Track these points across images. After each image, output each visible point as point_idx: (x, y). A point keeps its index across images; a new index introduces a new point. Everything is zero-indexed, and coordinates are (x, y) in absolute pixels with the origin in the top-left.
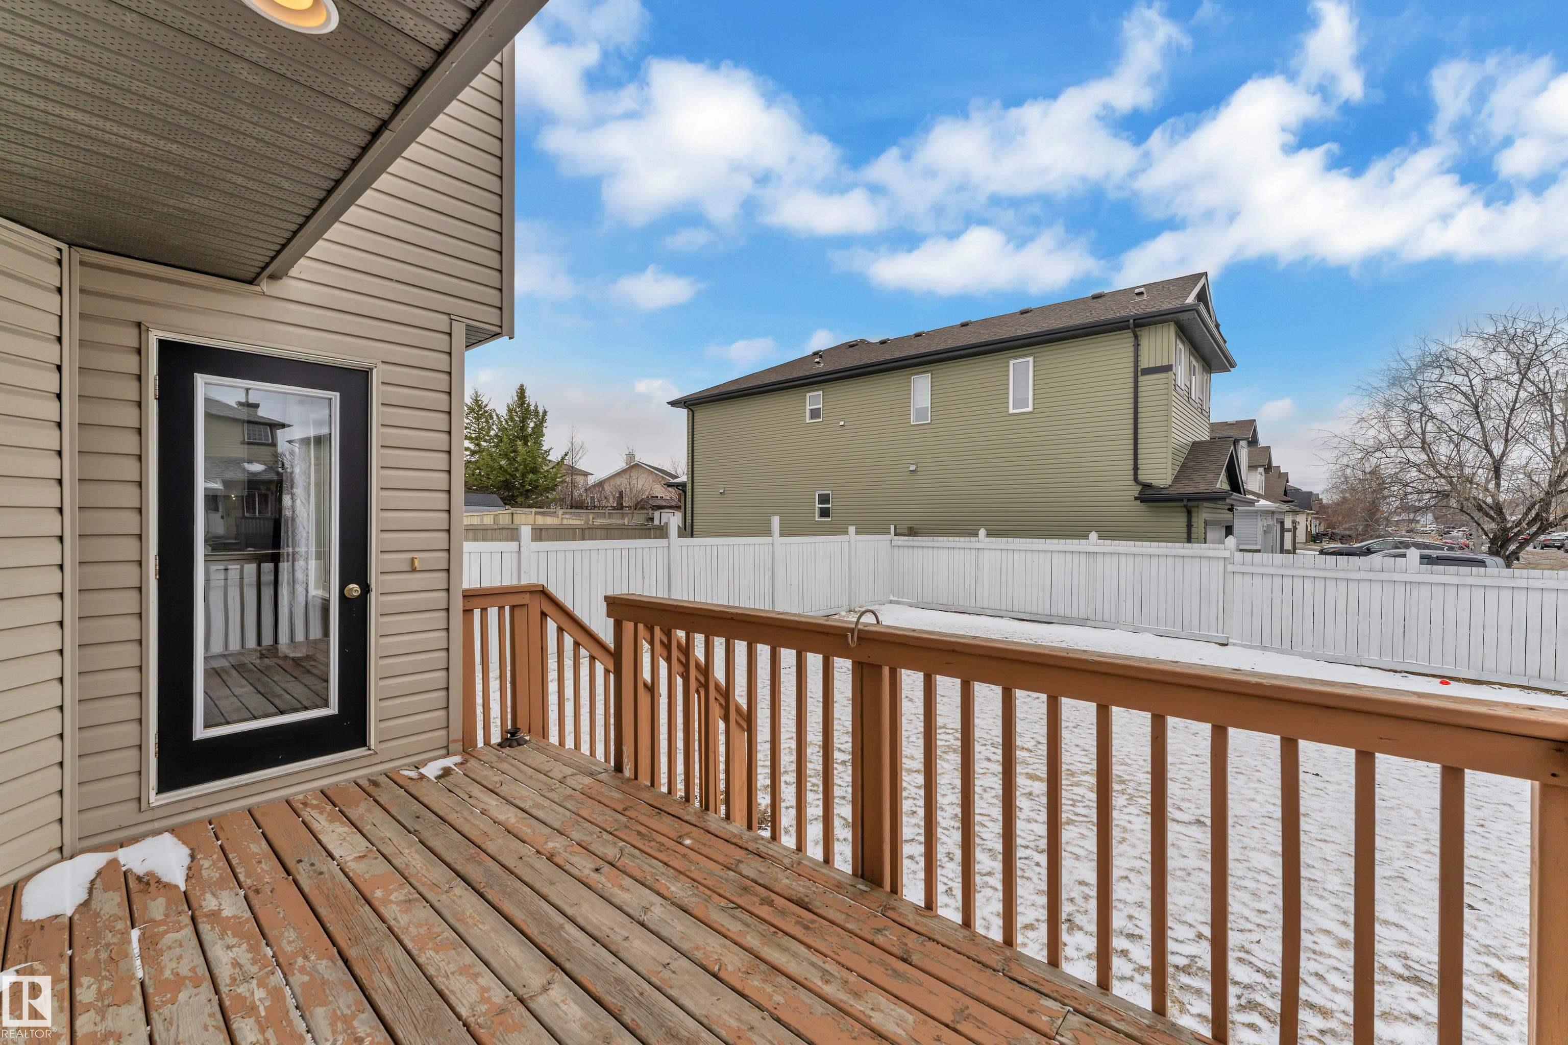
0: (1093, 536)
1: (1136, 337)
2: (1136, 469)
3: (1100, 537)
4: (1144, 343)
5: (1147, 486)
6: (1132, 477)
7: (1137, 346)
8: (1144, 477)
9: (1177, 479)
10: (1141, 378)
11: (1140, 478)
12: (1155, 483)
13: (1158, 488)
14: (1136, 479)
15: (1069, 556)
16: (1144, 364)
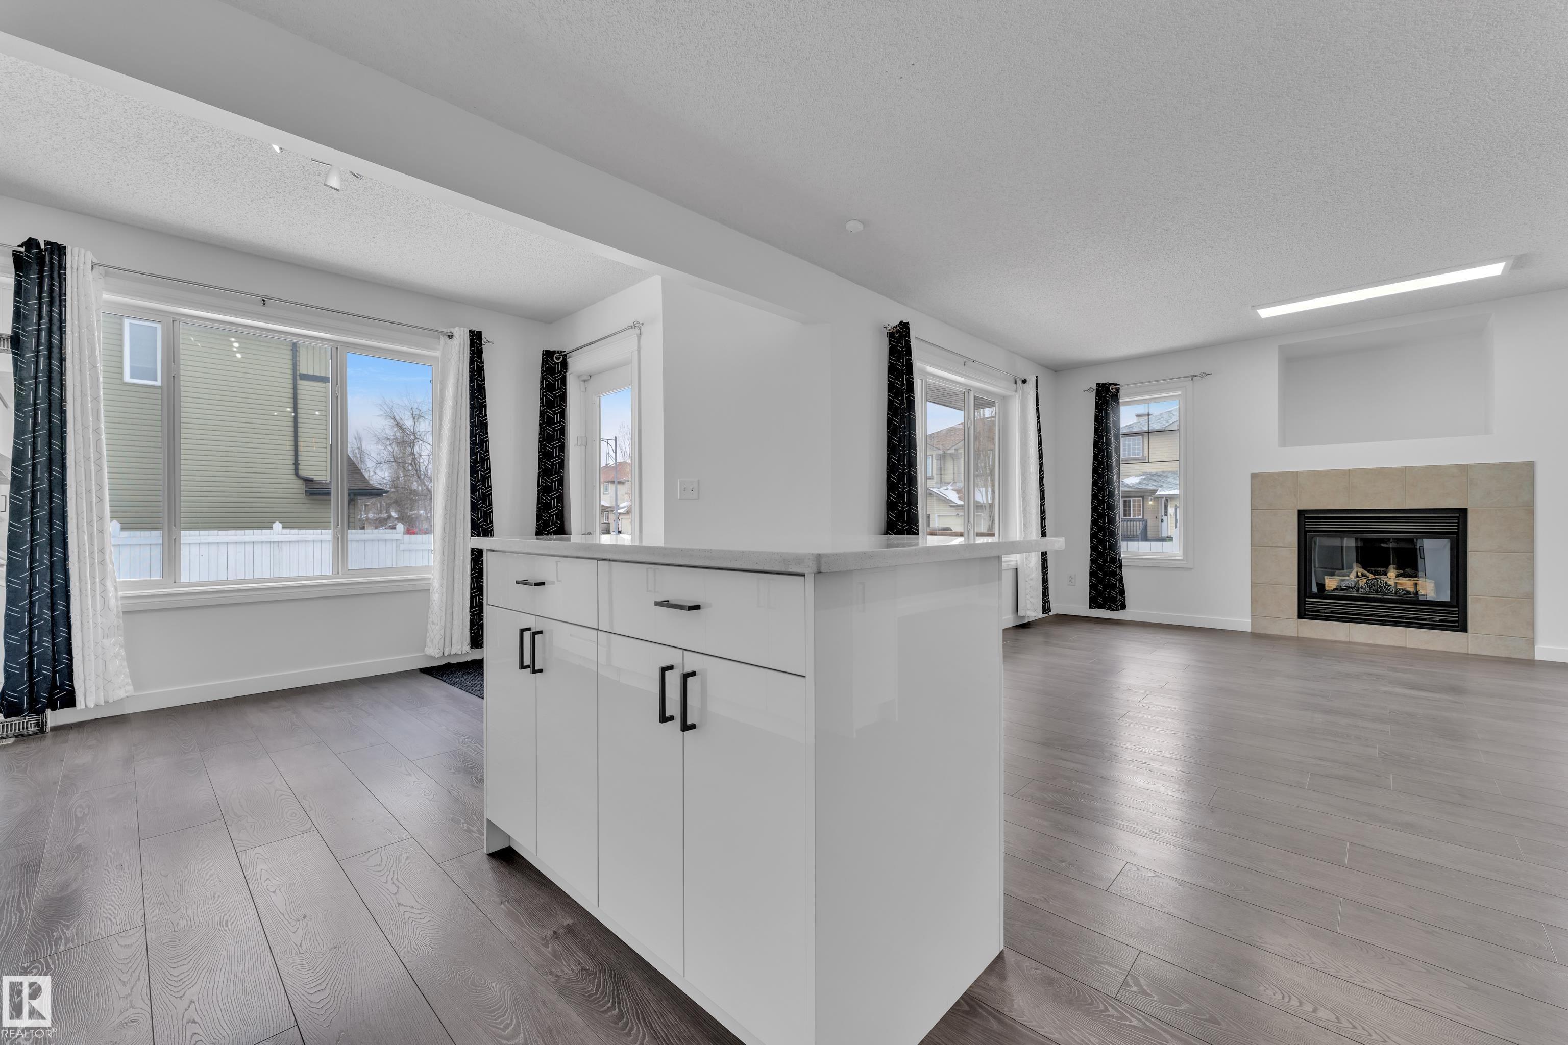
0: (277, 526)
2: (296, 464)
3: (283, 527)
5: (308, 481)
6: (293, 472)
8: (305, 472)
11: (301, 473)
12: (316, 478)
13: (319, 483)
14: (297, 474)
15: (249, 548)
16: (303, 369)
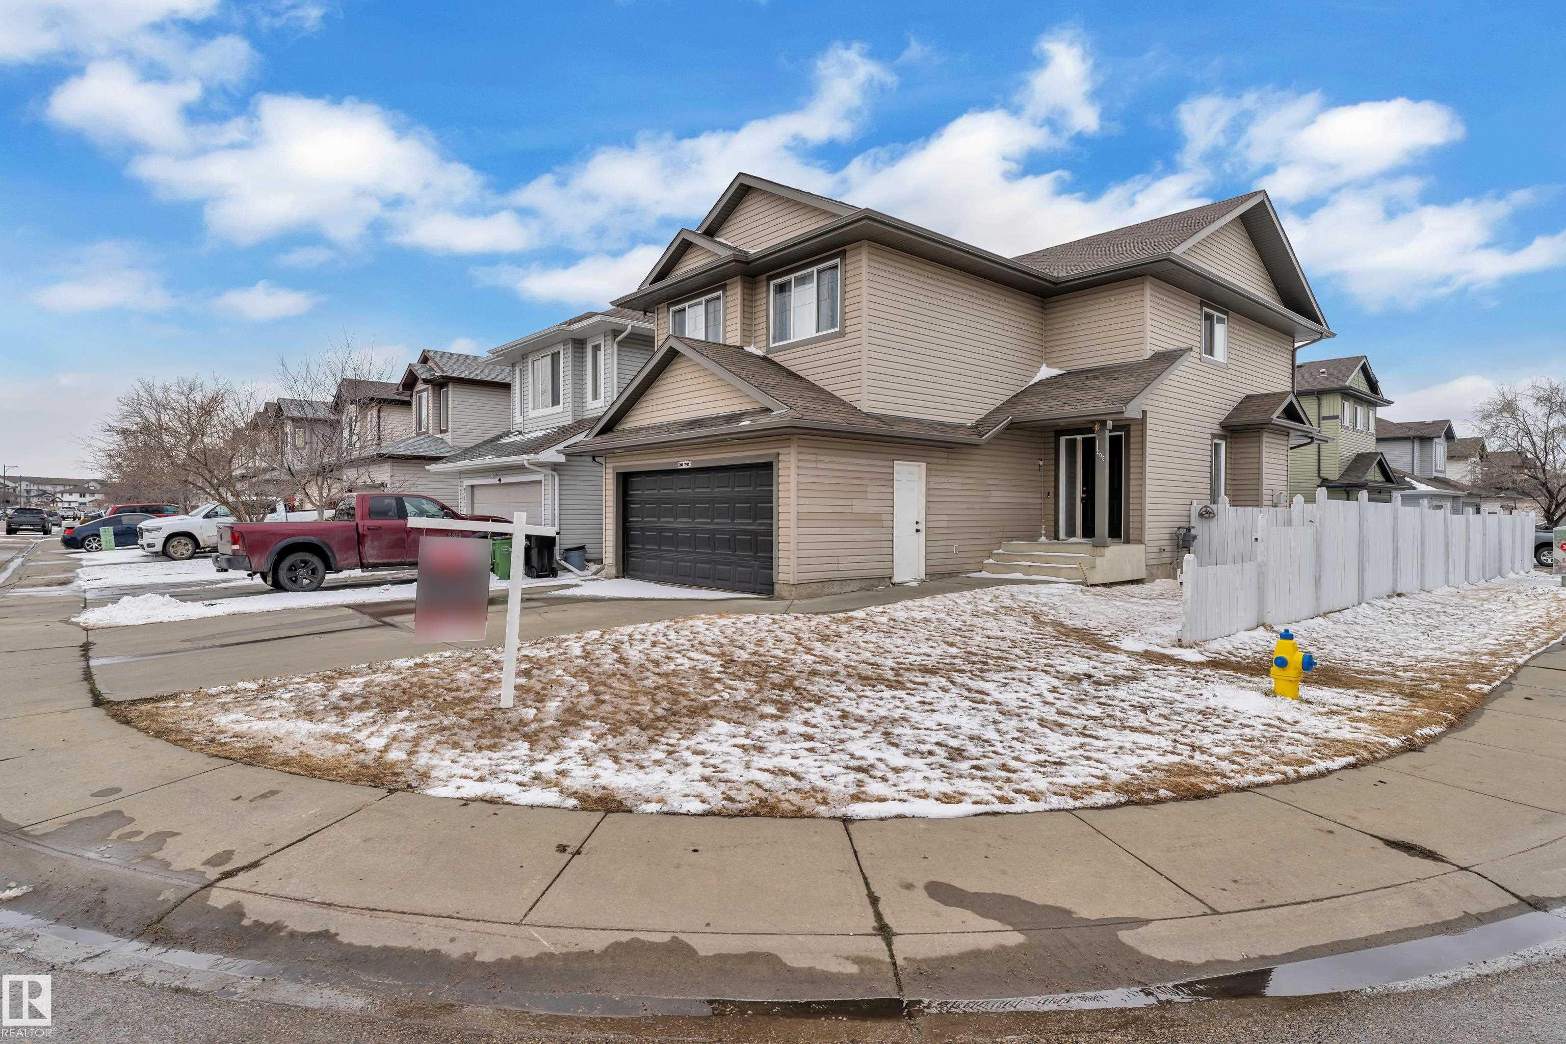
1: (1319, 400)
2: (1319, 470)
4: (1324, 402)
5: (1325, 479)
7: (1320, 404)
8: (1323, 475)
9: (1342, 476)
10: (1322, 422)
11: (1322, 475)
12: (1328, 475)
13: (1332, 481)
14: (1319, 476)
16: (1323, 414)
